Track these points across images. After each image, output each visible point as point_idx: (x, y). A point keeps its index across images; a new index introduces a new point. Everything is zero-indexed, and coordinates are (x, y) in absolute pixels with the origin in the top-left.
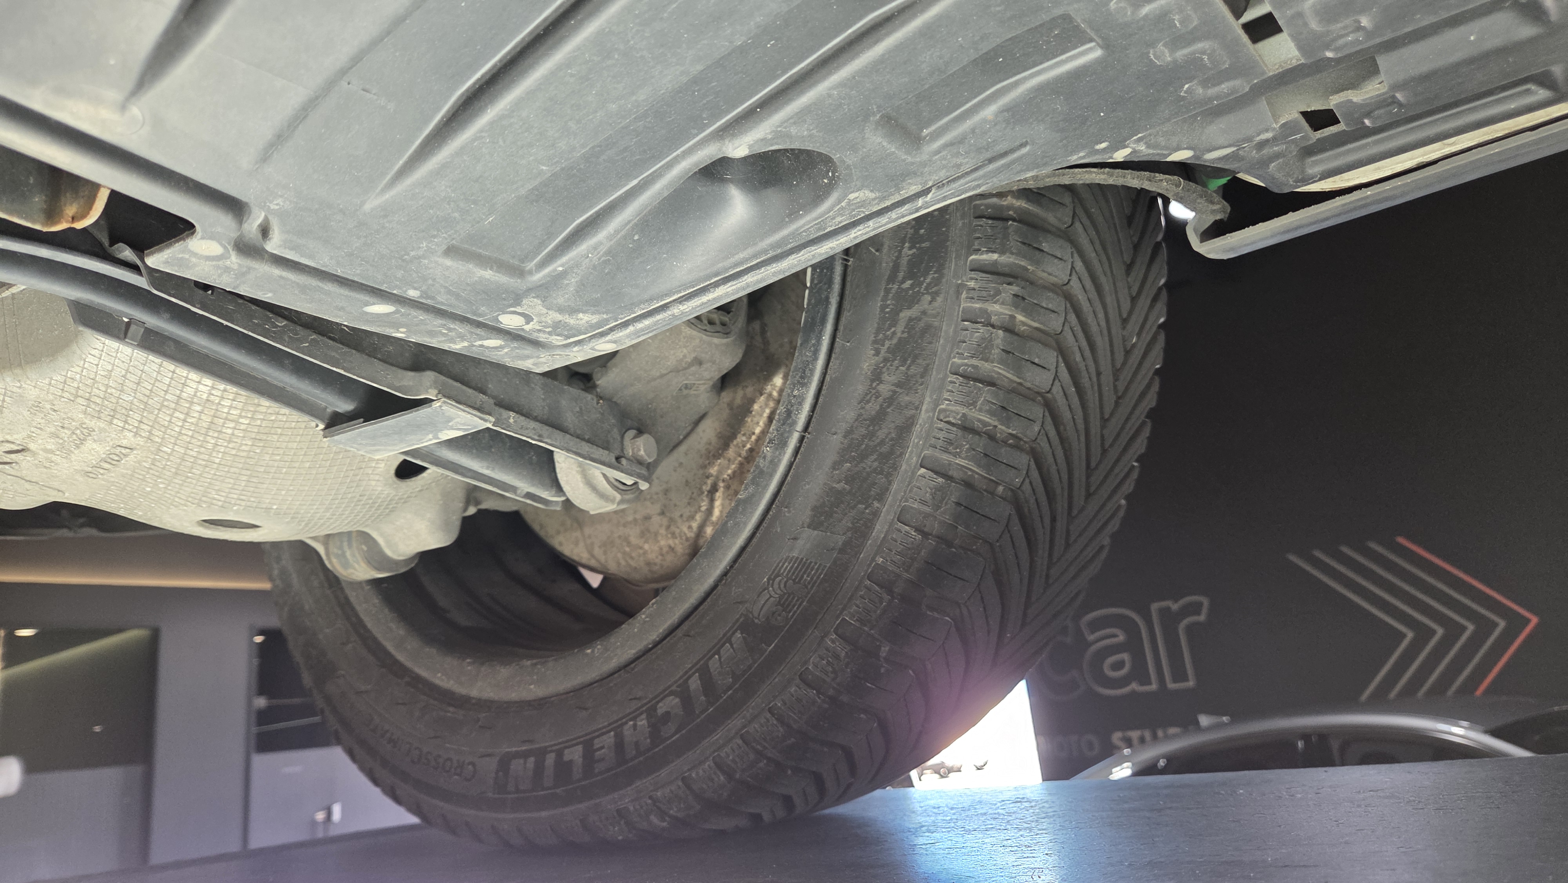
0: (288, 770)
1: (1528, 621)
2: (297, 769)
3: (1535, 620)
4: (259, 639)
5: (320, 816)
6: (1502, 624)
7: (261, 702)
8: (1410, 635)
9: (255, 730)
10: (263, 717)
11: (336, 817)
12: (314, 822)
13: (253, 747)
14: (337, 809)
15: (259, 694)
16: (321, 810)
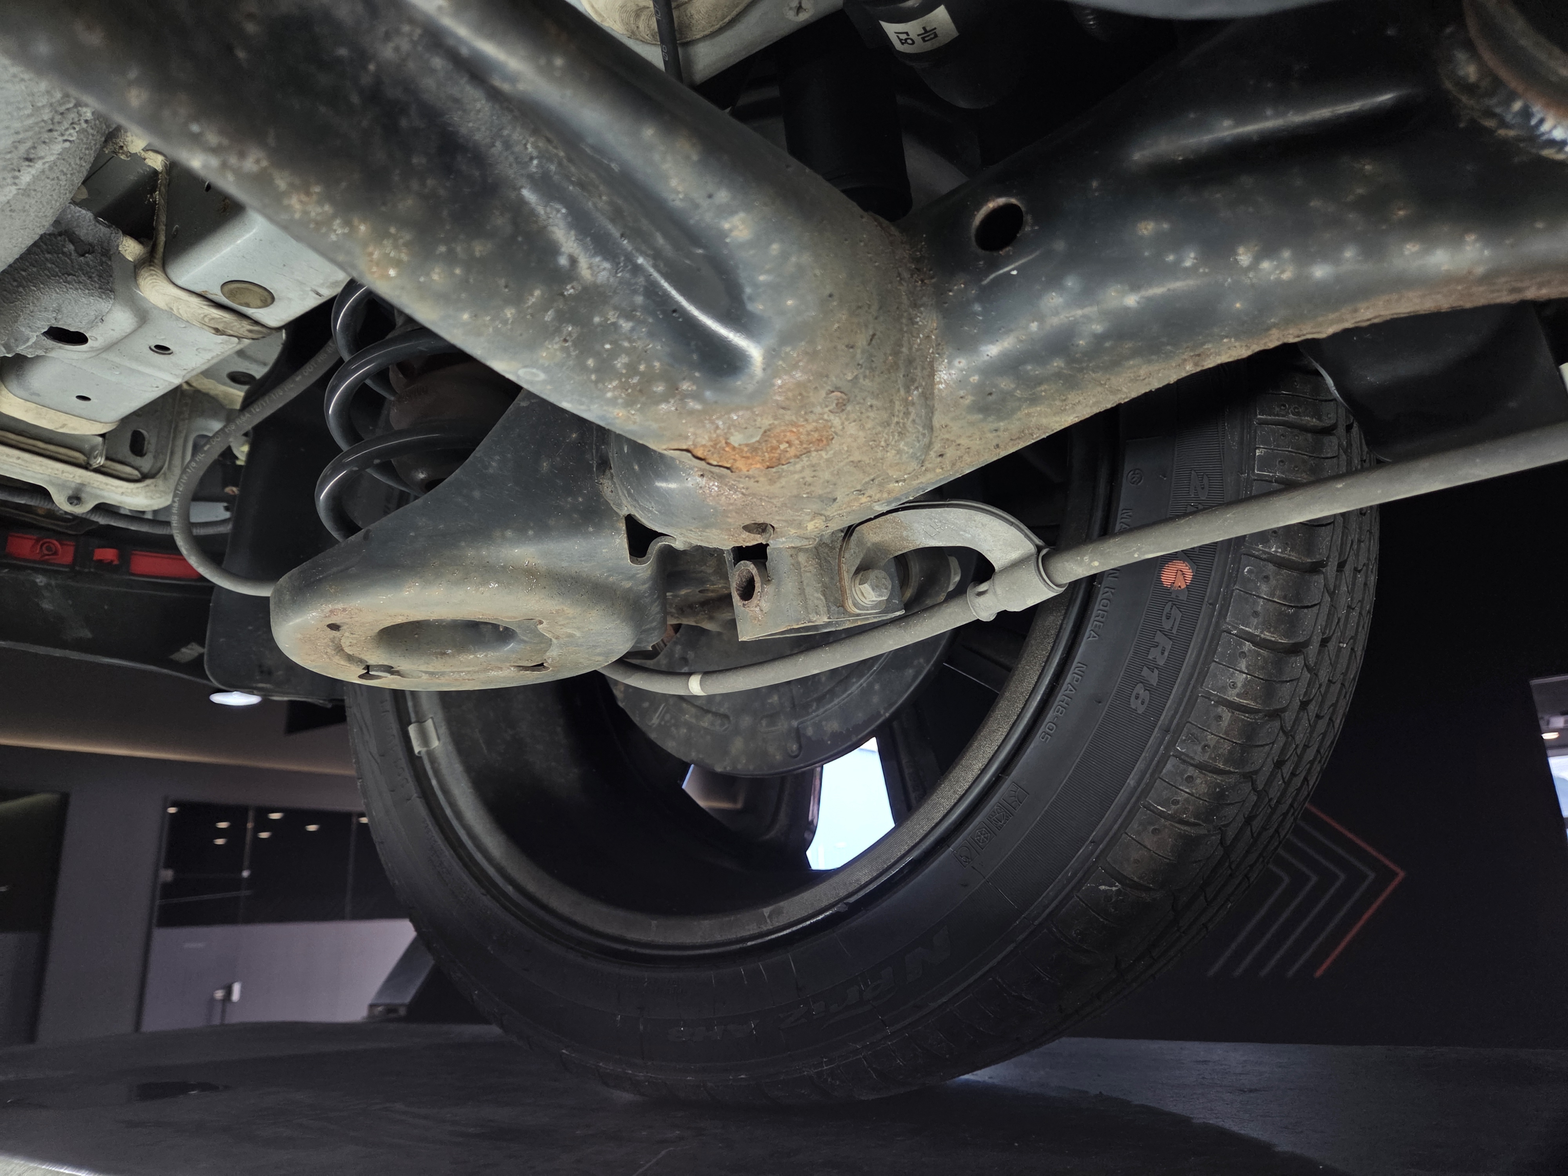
0: (187, 945)
1: (1397, 874)
2: (200, 945)
3: (1402, 874)
4: (172, 810)
5: (219, 994)
6: (1372, 876)
7: (168, 875)
8: (1287, 880)
9: (158, 902)
10: (168, 890)
11: (236, 996)
12: (212, 1000)
13: (154, 921)
14: (237, 988)
15: (167, 866)
16: (221, 988)
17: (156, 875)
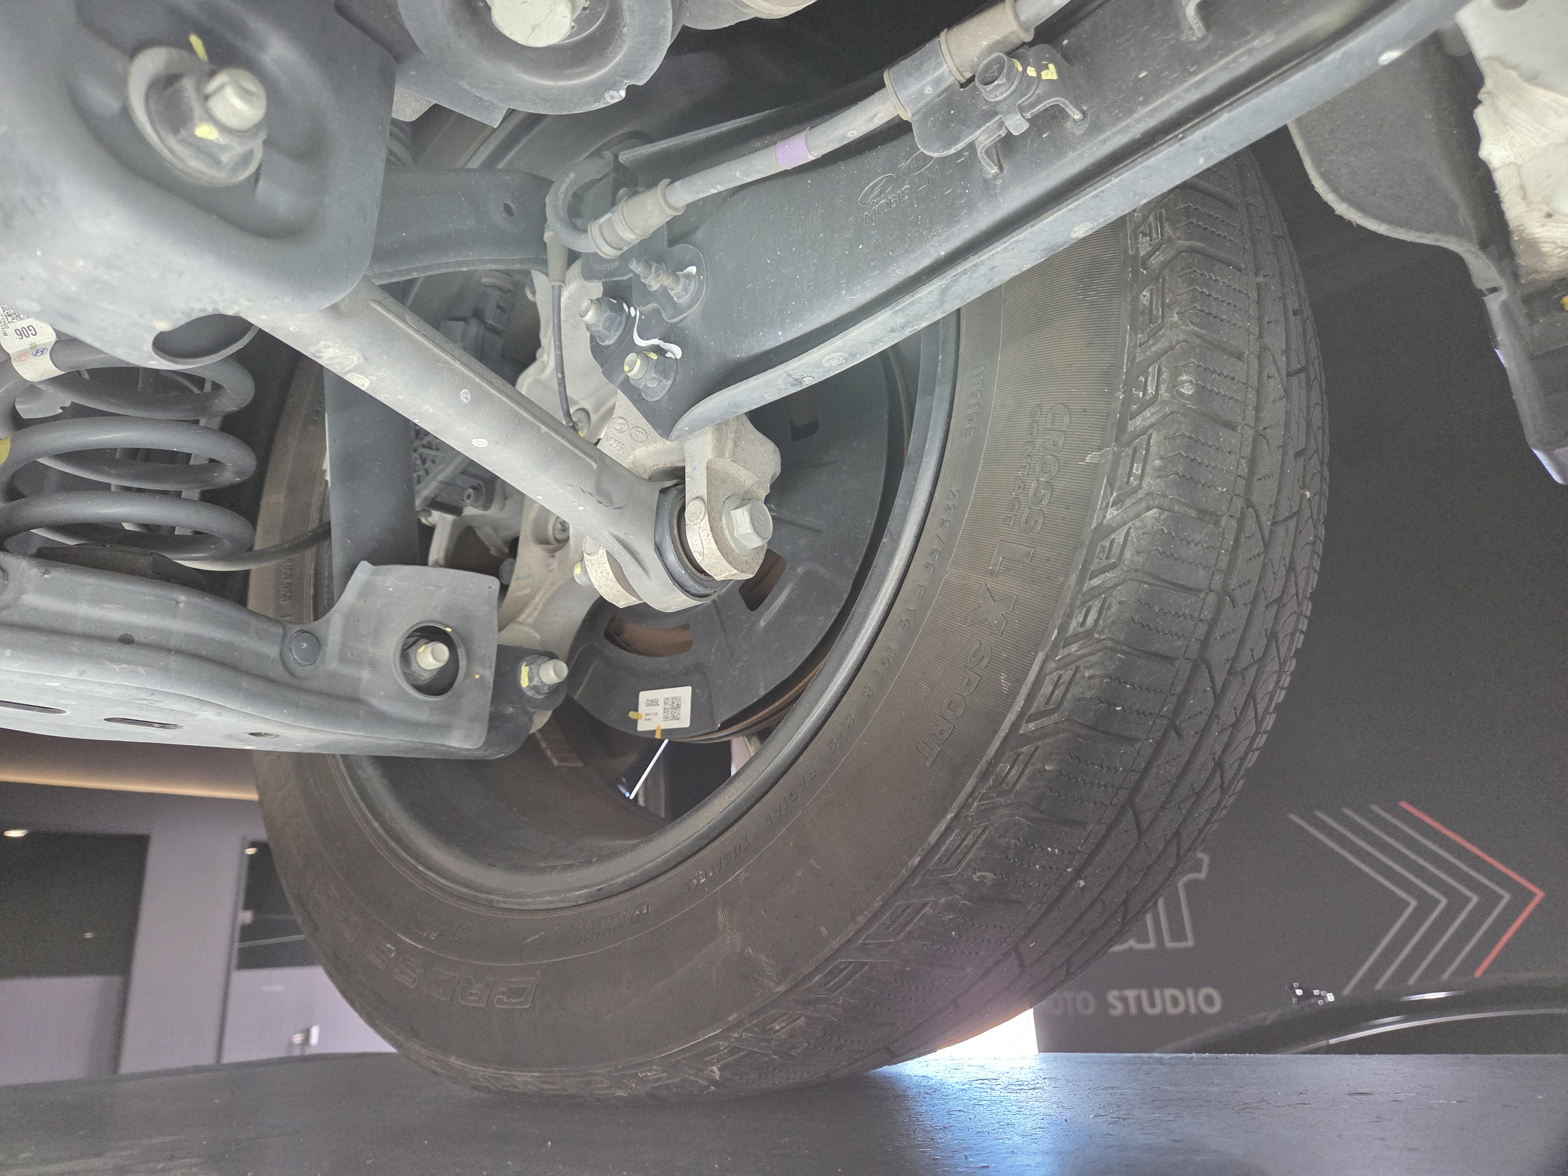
0: (267, 989)
1: (1535, 895)
2: (280, 988)
3: (1540, 894)
4: (250, 851)
5: (298, 1038)
6: (1507, 897)
7: (247, 917)
8: (1413, 903)
9: (237, 946)
10: (247, 932)
11: (314, 1039)
12: (291, 1044)
13: (234, 962)
14: (315, 1032)
15: (247, 907)
16: (298, 1033)
17: (235, 917)
